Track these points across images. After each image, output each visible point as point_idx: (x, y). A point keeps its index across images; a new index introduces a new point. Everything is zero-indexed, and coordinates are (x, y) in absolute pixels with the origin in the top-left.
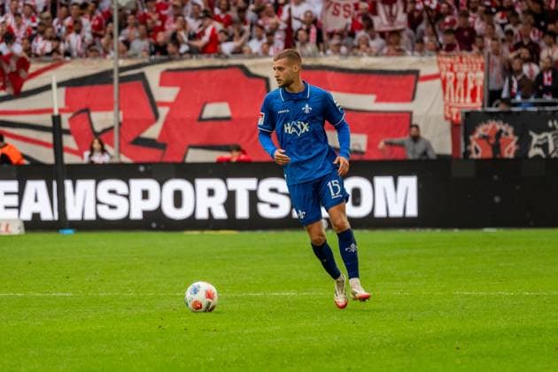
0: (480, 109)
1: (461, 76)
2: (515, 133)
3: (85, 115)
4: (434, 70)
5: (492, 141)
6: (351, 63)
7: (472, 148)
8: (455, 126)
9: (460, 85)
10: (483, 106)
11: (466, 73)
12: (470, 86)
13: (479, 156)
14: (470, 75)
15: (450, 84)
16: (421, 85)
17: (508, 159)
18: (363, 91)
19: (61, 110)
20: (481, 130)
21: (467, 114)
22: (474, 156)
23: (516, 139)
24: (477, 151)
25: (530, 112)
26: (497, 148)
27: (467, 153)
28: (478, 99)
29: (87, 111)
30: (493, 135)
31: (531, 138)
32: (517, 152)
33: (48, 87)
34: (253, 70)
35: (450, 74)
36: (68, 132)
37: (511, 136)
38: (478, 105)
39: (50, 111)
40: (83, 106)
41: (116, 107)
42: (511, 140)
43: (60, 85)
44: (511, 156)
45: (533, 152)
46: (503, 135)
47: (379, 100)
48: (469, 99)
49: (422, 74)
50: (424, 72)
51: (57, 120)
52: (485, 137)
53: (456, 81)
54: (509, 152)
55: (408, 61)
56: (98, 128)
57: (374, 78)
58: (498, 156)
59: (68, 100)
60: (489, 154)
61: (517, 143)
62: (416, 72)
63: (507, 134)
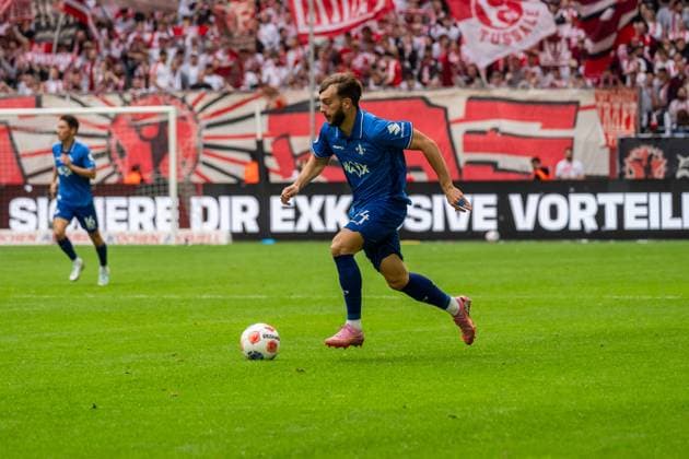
0: (633, 136)
1: (617, 106)
2: (665, 156)
3: (284, 139)
4: (592, 101)
5: (644, 163)
6: (519, 94)
7: (627, 169)
8: (612, 150)
9: (616, 114)
10: (636, 133)
11: (621, 105)
12: (625, 115)
13: (633, 176)
14: (625, 106)
15: (607, 113)
16: (581, 114)
17: (658, 180)
18: (531, 119)
19: (264, 136)
20: (635, 154)
21: (622, 140)
22: (628, 176)
23: (665, 161)
24: (631, 172)
25: (678, 139)
26: (648, 169)
27: (622, 174)
28: (632, 126)
29: (287, 136)
30: (645, 158)
31: (678, 161)
32: (666, 174)
33: (252, 116)
34: (434, 101)
35: (606, 105)
36: (270, 155)
37: (661, 159)
38: (631, 132)
39: (253, 136)
40: (284, 132)
41: (312, 132)
42: (660, 163)
43: (263, 113)
44: (661, 176)
45: (680, 174)
46: (654, 159)
47: (544, 127)
48: (623, 127)
49: (583, 104)
50: (583, 103)
51: (260, 144)
52: (638, 161)
53: (612, 111)
54: (660, 172)
55: (569, 93)
56: (297, 151)
57: (541, 107)
58: (650, 177)
59: (271, 127)
60: (642, 175)
61: (667, 165)
62: (577, 103)
63: (657, 157)
